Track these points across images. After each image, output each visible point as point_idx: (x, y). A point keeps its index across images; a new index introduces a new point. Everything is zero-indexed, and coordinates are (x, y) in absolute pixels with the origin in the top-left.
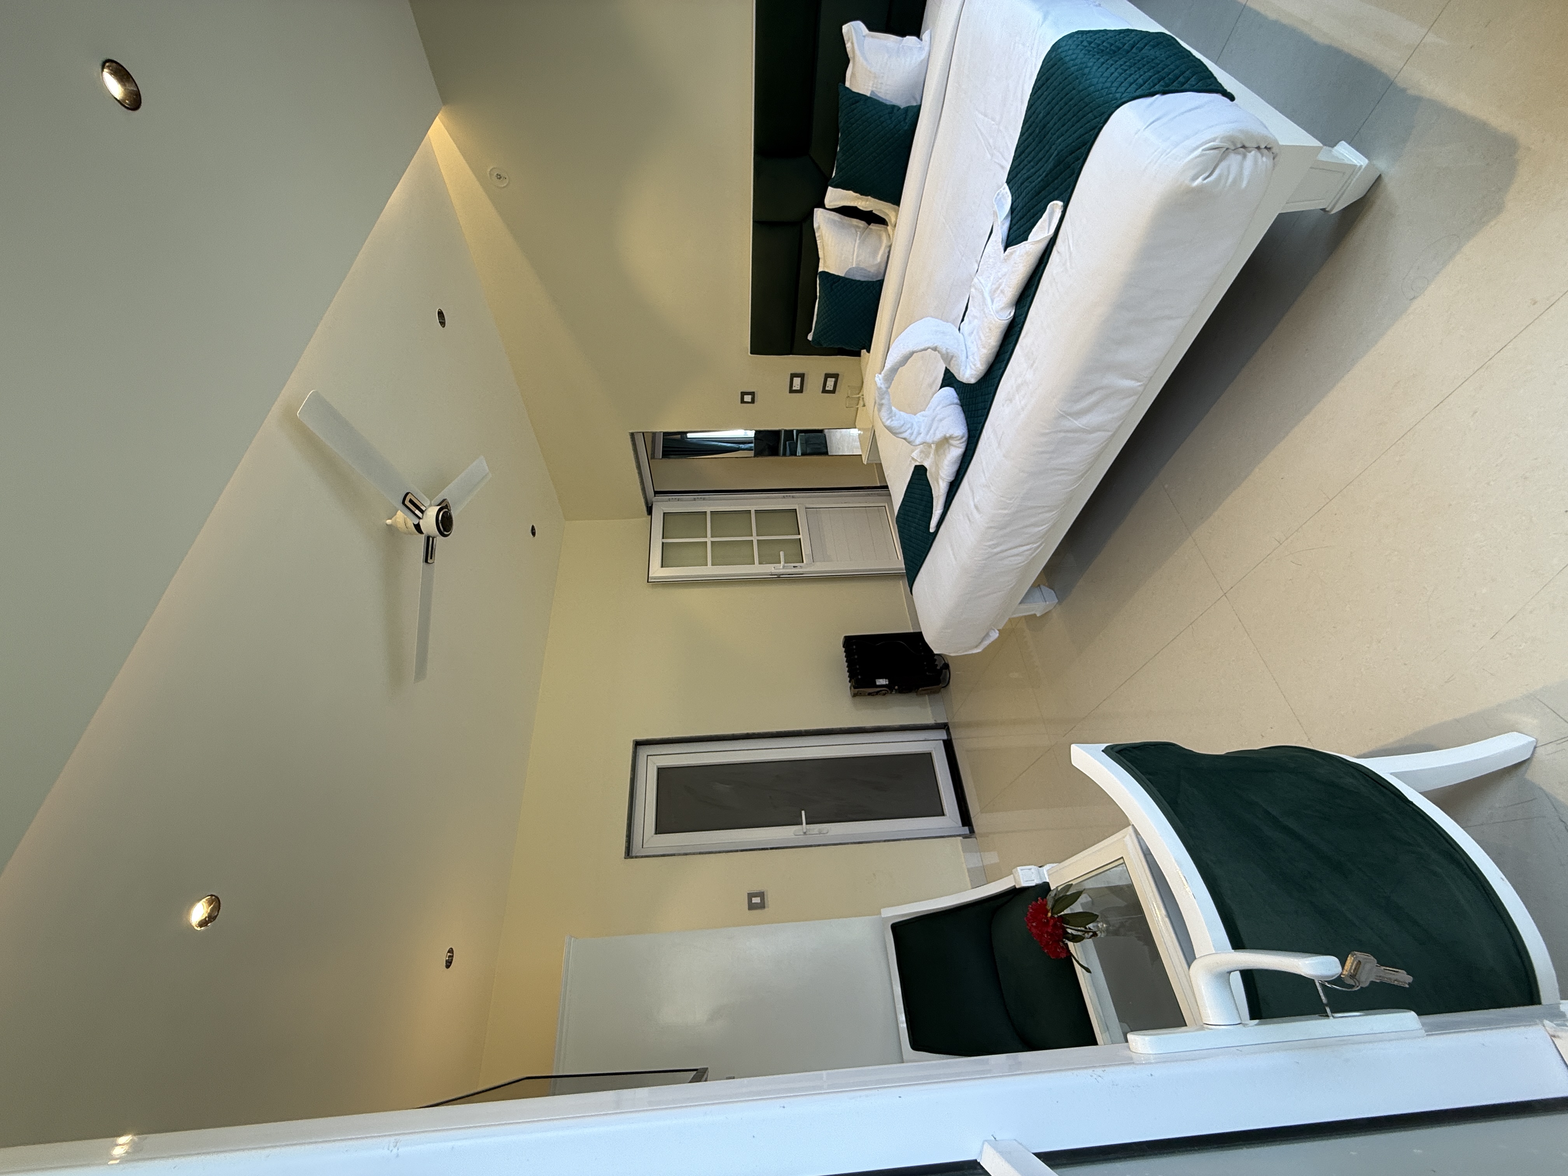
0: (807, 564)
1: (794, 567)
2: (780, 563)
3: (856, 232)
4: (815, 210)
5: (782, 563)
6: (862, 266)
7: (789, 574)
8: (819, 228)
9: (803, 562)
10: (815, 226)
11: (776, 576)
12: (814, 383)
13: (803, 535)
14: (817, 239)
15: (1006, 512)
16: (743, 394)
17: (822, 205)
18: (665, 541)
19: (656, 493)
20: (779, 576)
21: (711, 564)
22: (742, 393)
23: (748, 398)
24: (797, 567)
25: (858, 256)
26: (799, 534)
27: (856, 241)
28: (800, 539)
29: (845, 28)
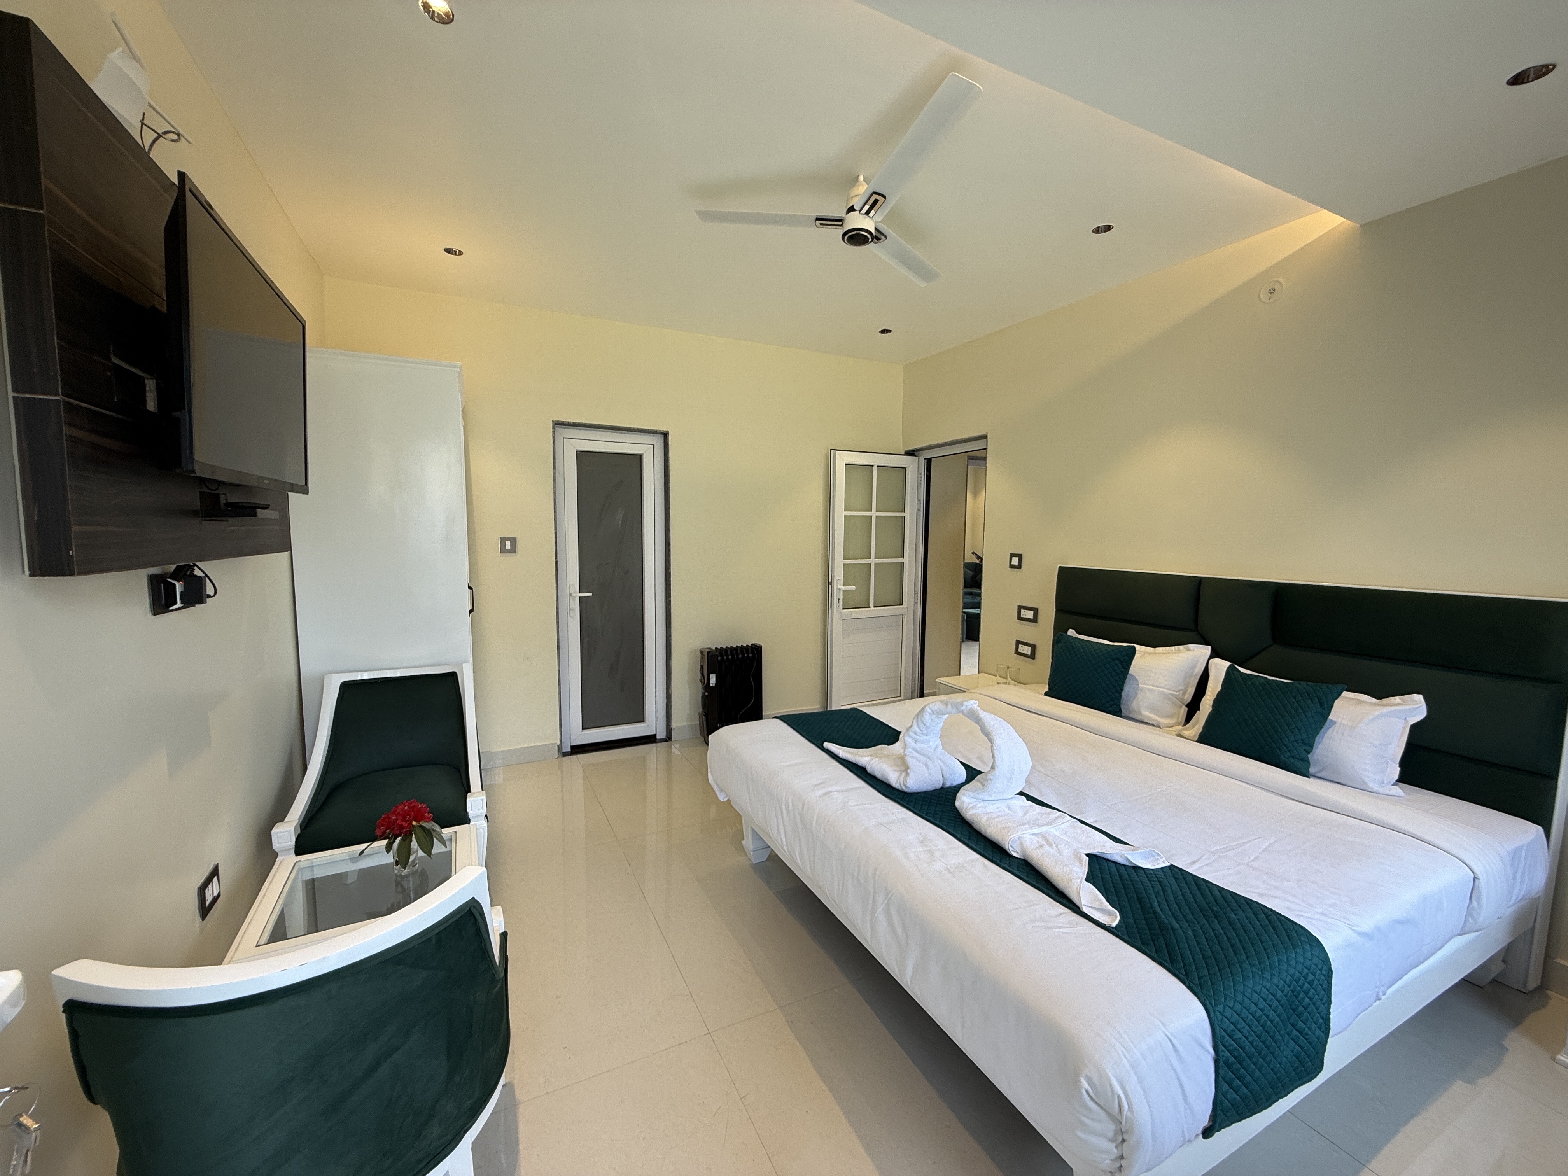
0: (841, 613)
1: (839, 600)
2: (843, 586)
3: (1179, 691)
4: (1210, 648)
5: (843, 588)
6: (1140, 695)
7: (831, 594)
8: (1189, 650)
9: (843, 609)
10: (1191, 646)
11: (830, 581)
12: (1028, 632)
13: (874, 610)
14: (1176, 647)
17: (1215, 654)
18: (875, 468)
19: (929, 461)
20: (830, 583)
21: (846, 514)
22: (1021, 555)
23: (1015, 561)
24: (839, 602)
25: (1151, 690)
26: (874, 607)
27: (1168, 689)
28: (869, 607)
29: (1419, 698)
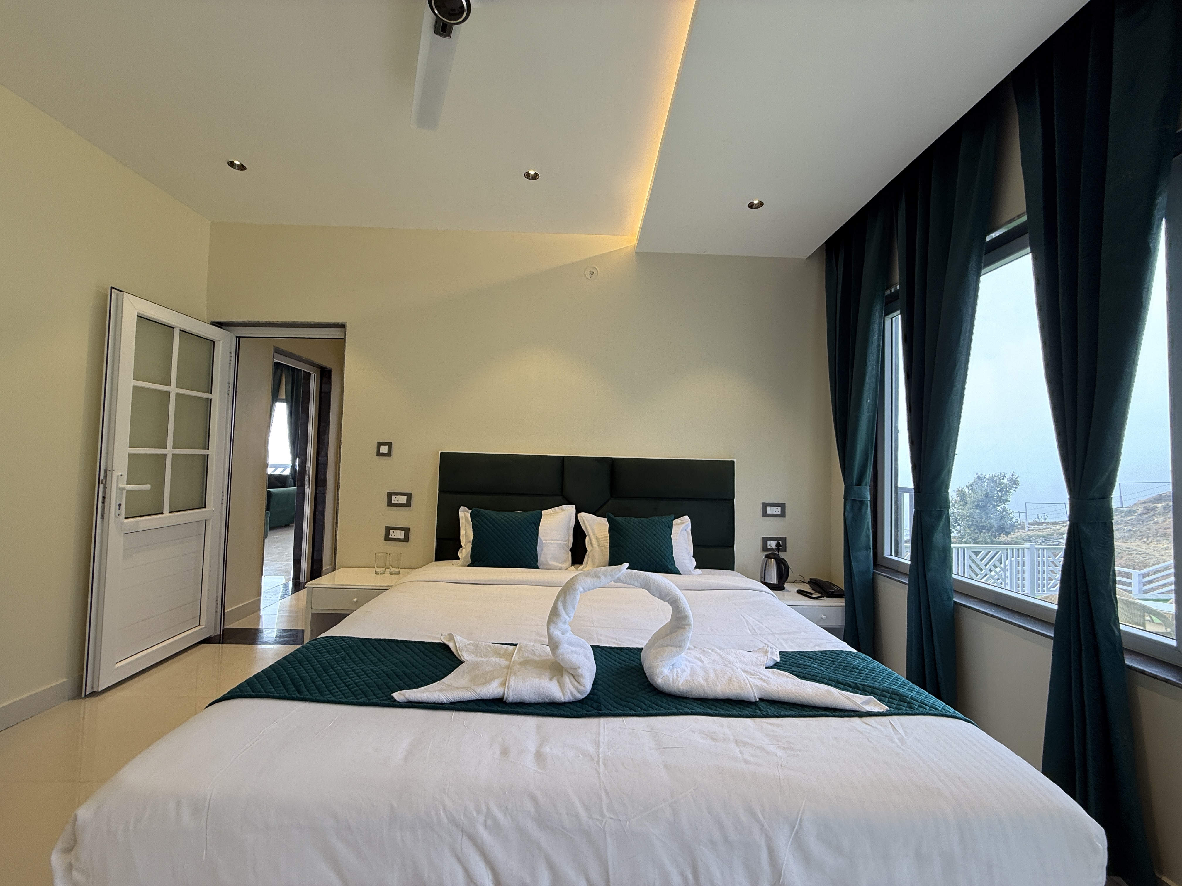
0: (122, 524)
1: (120, 505)
2: (127, 484)
3: (566, 541)
4: (574, 506)
5: (129, 487)
6: (545, 549)
7: (104, 497)
8: (563, 510)
9: (125, 518)
10: (564, 506)
11: (102, 478)
12: (399, 518)
13: (170, 517)
14: (553, 509)
15: (582, 813)
16: (389, 445)
17: (578, 511)
18: (177, 333)
19: (239, 339)
20: (104, 482)
21: (135, 384)
22: (391, 443)
23: (384, 449)
24: (119, 509)
25: (552, 544)
26: (170, 512)
27: (561, 541)
28: (162, 513)
29: (687, 517)
